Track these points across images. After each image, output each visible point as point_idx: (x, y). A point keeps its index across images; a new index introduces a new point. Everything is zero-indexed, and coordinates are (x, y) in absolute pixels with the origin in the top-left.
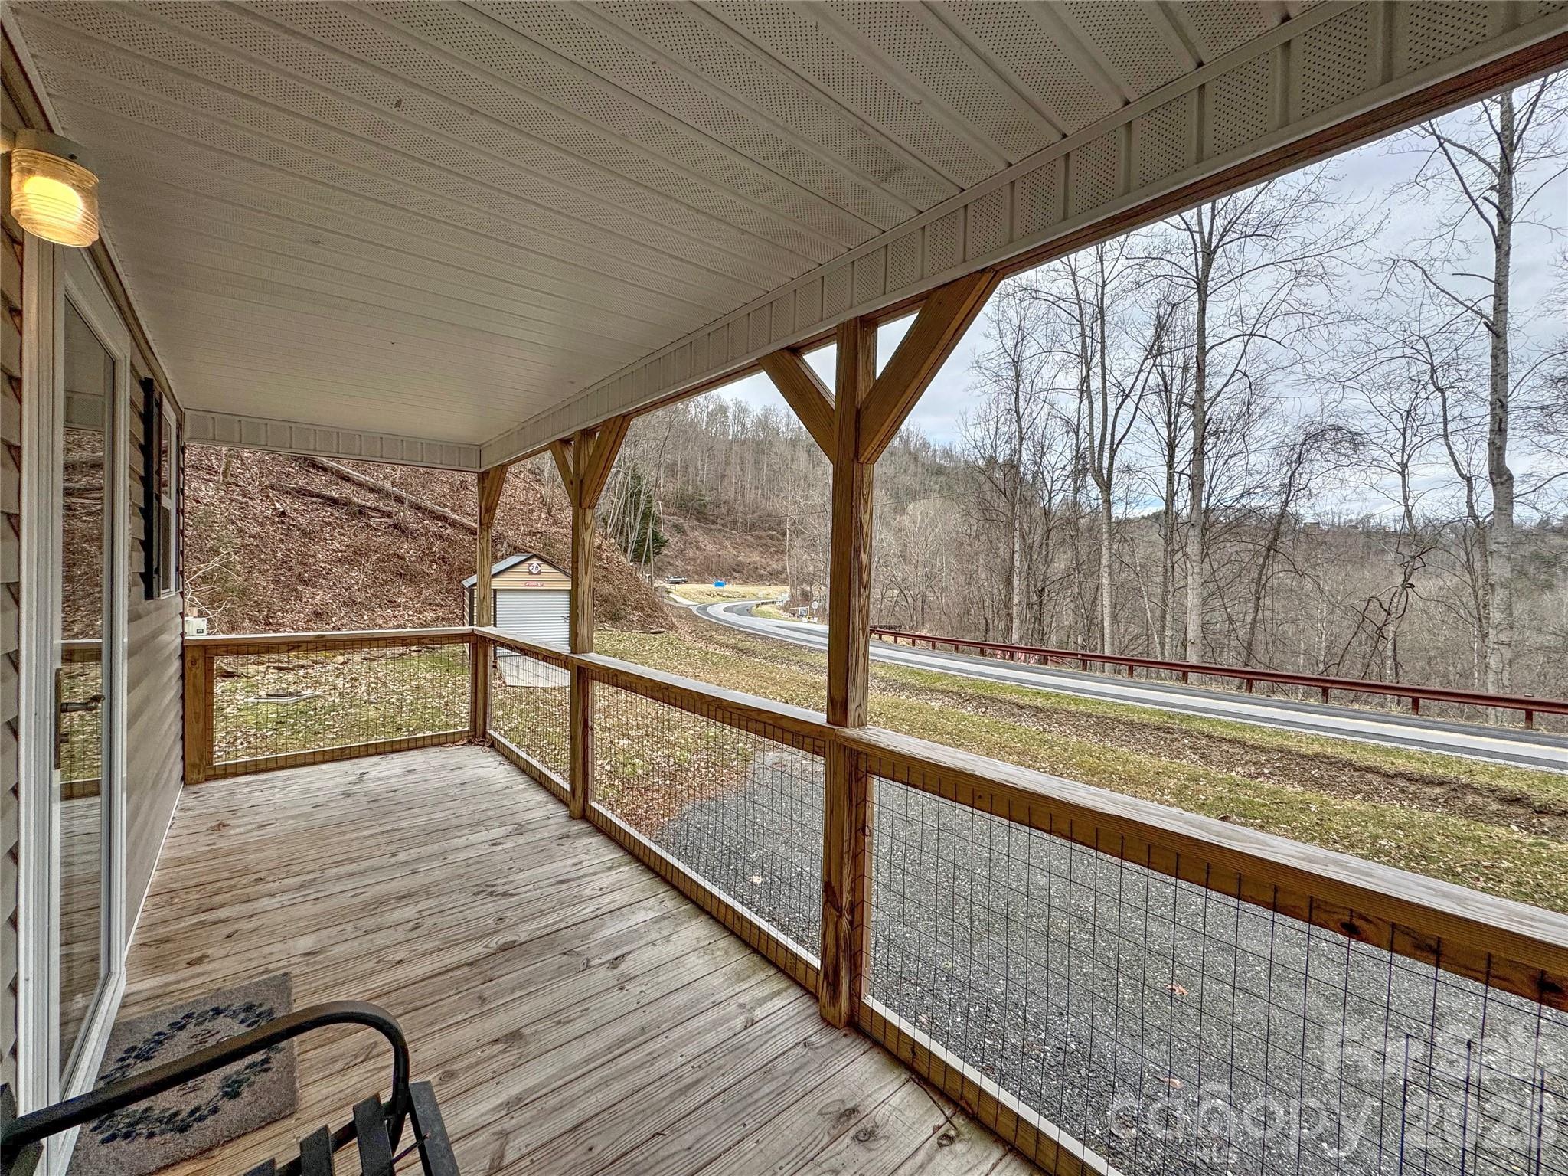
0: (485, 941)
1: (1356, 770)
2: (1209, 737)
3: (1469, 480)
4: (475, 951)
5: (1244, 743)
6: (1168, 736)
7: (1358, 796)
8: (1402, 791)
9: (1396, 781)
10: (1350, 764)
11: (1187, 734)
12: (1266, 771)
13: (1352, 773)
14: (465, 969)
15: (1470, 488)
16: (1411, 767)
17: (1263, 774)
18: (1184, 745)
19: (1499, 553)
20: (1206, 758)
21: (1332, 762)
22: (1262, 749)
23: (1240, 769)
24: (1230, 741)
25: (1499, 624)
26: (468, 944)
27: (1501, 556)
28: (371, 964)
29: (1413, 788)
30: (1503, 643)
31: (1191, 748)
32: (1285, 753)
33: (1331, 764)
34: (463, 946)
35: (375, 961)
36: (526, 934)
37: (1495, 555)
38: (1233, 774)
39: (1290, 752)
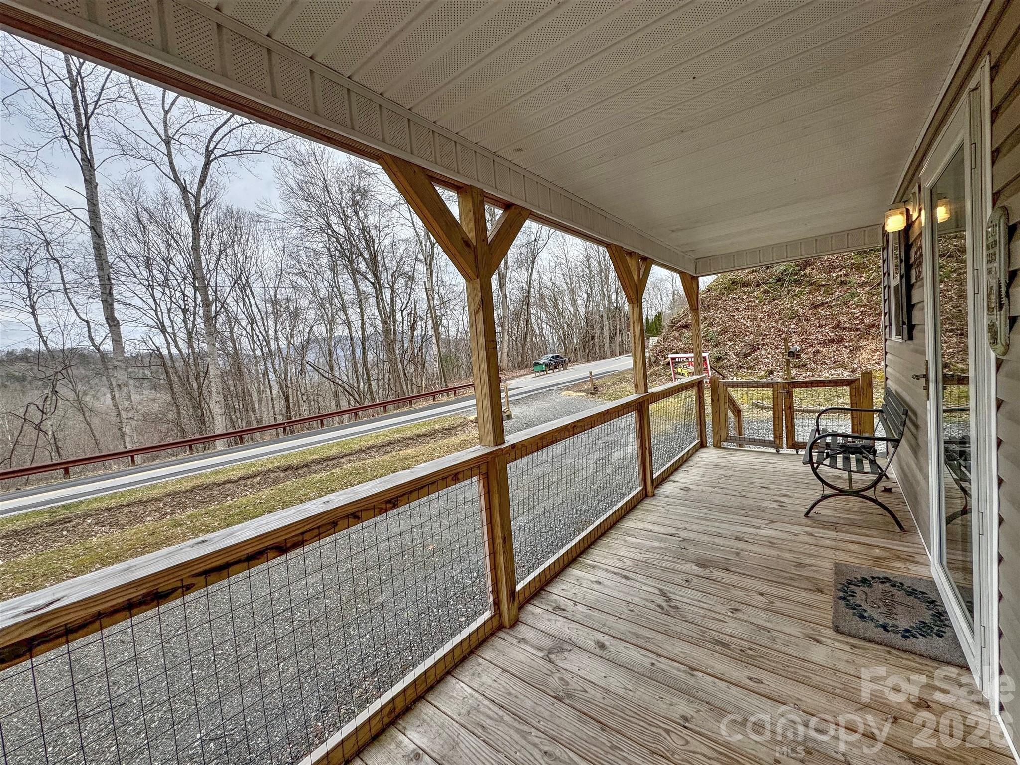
0: (710, 575)
1: (220, 485)
2: (108, 509)
3: (87, 322)
4: (719, 574)
5: (140, 501)
6: (68, 525)
7: (229, 498)
8: (245, 486)
9: (240, 482)
10: (214, 484)
11: (86, 516)
12: (169, 511)
13: (218, 488)
14: (732, 569)
15: (89, 327)
16: (241, 473)
17: (167, 514)
18: (89, 525)
19: (120, 367)
20: (115, 524)
21: (204, 487)
22: (156, 499)
23: (148, 519)
24: (128, 505)
25: (127, 408)
26: (718, 579)
27: (121, 368)
28: (778, 604)
29: (248, 482)
30: (131, 418)
31: (96, 524)
32: (173, 495)
33: (204, 488)
34: (722, 580)
35: (774, 605)
36: (687, 566)
37: (118, 368)
38: (147, 523)
39: (177, 493)
